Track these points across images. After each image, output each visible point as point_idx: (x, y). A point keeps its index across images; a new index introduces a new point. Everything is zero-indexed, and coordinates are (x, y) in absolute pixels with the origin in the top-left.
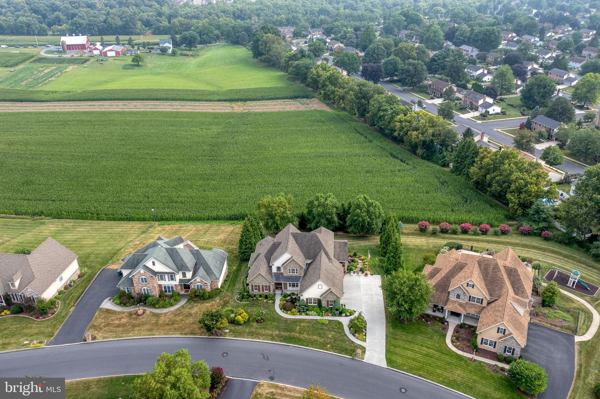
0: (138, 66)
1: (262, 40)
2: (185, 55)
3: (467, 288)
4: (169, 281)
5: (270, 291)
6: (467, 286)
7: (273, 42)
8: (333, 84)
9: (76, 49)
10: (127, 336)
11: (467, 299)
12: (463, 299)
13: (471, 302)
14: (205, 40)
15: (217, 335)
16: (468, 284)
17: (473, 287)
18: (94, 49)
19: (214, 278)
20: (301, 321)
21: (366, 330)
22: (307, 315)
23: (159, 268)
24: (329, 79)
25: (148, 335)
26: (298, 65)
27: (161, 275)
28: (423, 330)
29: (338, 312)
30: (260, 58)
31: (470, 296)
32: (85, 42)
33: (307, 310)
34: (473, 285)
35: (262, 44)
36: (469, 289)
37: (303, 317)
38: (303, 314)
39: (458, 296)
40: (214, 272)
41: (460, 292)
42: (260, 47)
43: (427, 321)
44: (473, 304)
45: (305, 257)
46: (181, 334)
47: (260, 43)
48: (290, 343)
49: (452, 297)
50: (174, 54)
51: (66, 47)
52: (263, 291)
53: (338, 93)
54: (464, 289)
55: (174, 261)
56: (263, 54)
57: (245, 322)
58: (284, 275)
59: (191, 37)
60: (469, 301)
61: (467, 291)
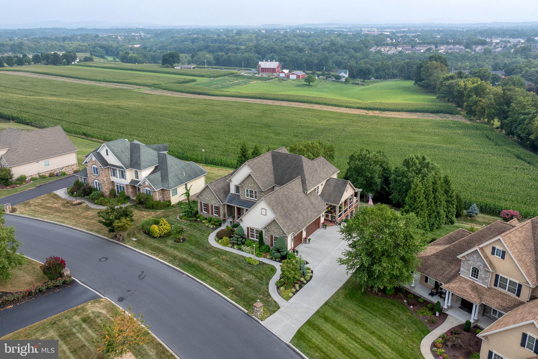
0: (309, 85)
1: (425, 66)
2: (356, 84)
3: (491, 257)
4: (120, 178)
5: (219, 216)
6: (493, 253)
7: (436, 68)
8: (477, 94)
9: (268, 72)
10: (41, 218)
11: (490, 281)
12: (483, 280)
13: (498, 288)
14: (380, 76)
15: (119, 240)
16: (494, 248)
17: (503, 257)
18: (281, 73)
19: (166, 186)
20: (225, 253)
21: (301, 287)
22: (240, 249)
23: (111, 159)
24: (475, 90)
25: (59, 222)
26: (451, 84)
27: (113, 168)
28: (392, 313)
29: (278, 255)
30: (419, 83)
31: (497, 276)
32: (276, 67)
33: (243, 243)
34: (504, 253)
35: (424, 71)
36: (496, 259)
37: (235, 251)
38: (236, 247)
39: (475, 272)
40: (170, 180)
41: (478, 264)
42: (422, 73)
43: (409, 304)
44: (501, 293)
45: (275, 181)
46: (87, 229)
47: (422, 69)
48: (187, 271)
49: (465, 273)
50: (347, 81)
51: (260, 70)
52: (212, 214)
53: (481, 103)
54: (486, 257)
55: (131, 156)
56: (423, 80)
57: (160, 237)
58: (242, 198)
59: (366, 70)
60: (496, 285)
61: (491, 263)
